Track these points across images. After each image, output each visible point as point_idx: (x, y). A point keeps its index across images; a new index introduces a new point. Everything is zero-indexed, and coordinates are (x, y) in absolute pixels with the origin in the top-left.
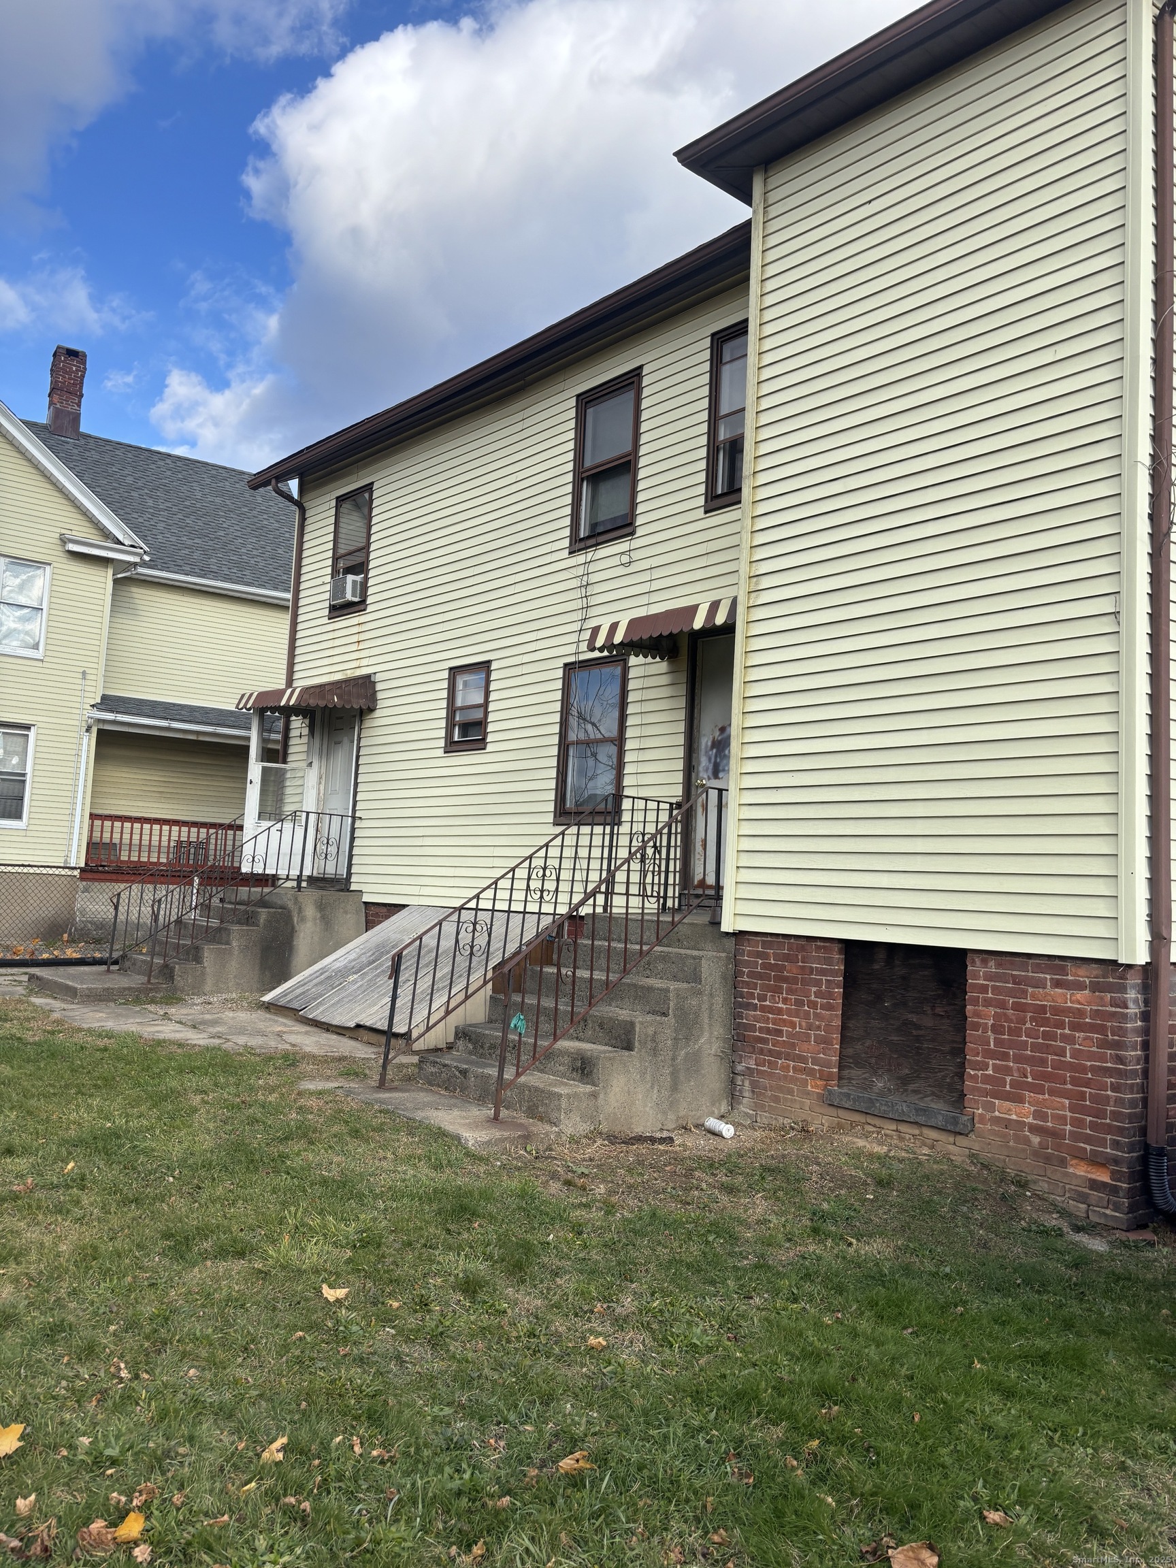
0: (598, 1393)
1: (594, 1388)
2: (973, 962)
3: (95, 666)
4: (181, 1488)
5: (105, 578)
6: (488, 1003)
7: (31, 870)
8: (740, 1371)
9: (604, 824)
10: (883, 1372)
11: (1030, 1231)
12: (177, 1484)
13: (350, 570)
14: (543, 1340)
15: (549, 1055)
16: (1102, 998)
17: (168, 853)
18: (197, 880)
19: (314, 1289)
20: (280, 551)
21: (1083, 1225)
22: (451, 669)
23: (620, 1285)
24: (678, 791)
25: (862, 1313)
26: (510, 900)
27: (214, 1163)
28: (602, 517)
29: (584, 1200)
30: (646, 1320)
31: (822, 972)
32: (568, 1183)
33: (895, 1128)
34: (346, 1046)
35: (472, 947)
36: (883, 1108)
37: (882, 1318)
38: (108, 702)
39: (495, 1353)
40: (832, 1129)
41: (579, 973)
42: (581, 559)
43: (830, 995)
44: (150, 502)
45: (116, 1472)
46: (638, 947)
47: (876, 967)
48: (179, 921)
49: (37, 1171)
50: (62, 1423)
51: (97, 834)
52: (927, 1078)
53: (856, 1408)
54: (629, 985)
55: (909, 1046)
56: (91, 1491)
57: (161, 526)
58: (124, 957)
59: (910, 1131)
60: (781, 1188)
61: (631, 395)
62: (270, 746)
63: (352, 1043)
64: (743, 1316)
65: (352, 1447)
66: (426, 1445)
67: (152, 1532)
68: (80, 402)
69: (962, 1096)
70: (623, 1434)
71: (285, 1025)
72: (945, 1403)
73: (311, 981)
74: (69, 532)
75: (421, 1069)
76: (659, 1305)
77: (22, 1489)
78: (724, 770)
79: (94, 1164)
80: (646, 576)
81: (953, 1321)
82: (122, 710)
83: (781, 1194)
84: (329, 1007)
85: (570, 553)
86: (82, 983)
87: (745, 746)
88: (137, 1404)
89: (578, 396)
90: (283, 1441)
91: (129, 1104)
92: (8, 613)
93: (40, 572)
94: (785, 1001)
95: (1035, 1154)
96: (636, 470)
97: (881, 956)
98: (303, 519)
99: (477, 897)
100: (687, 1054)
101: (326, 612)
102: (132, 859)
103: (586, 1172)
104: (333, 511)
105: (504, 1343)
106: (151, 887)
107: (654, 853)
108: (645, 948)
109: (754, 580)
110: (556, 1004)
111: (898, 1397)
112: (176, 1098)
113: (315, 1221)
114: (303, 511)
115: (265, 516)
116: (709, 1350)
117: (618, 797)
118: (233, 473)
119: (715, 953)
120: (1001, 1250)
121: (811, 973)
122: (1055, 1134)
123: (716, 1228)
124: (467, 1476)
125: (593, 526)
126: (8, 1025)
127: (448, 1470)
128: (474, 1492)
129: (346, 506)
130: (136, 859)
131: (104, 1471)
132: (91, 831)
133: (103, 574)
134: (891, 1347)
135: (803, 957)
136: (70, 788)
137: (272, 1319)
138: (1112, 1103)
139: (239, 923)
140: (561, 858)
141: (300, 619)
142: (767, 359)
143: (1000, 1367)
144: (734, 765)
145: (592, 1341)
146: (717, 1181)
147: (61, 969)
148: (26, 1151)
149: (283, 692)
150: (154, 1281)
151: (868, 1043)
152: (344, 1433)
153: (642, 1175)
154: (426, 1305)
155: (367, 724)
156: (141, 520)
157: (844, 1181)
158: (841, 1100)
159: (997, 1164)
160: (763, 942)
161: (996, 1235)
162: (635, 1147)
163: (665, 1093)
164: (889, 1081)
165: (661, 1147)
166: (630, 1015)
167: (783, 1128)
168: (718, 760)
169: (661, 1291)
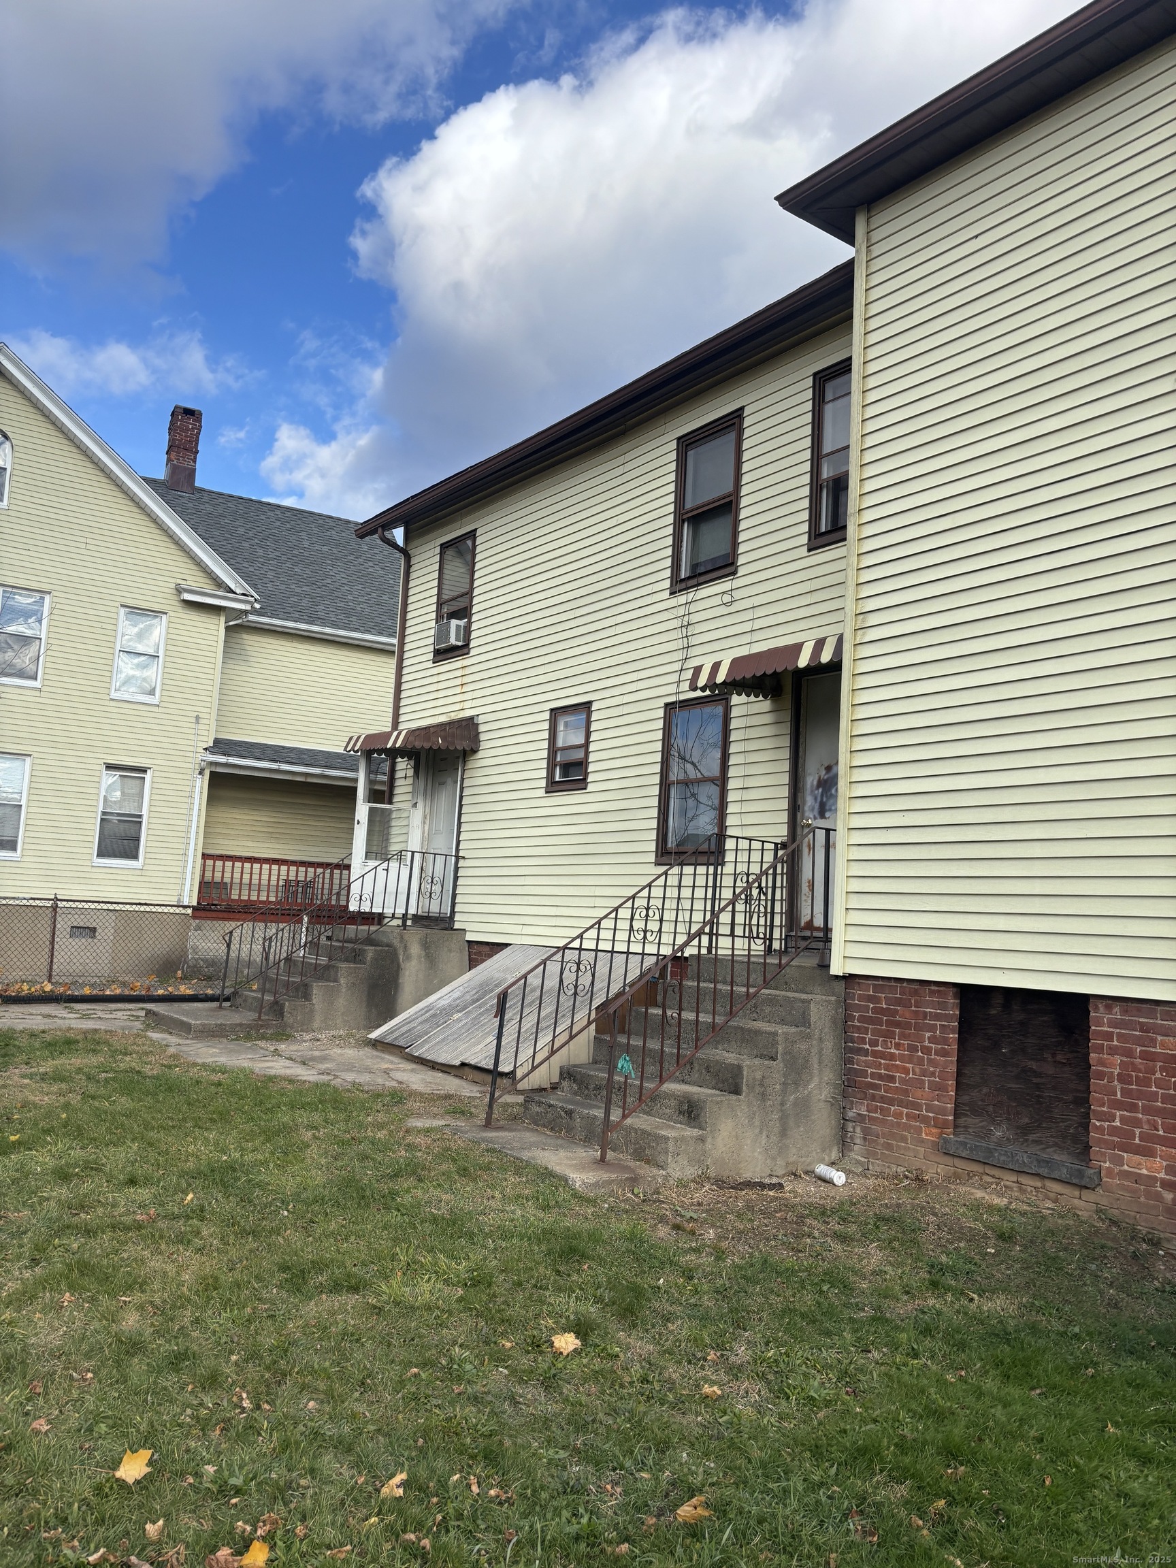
0: (714, 1443)
1: (711, 1437)
2: (1096, 1009)
3: (208, 710)
4: (304, 1519)
5: (217, 626)
6: (592, 1045)
7: (148, 909)
8: (860, 1427)
9: (708, 865)
10: (1011, 1433)
11: (1164, 1291)
12: (299, 1516)
13: (453, 615)
14: (657, 1386)
15: (655, 1097)
17: (277, 892)
18: (306, 919)
19: (427, 1326)
20: (385, 597)
22: (552, 710)
23: (734, 1334)
24: (783, 831)
25: (987, 1372)
26: (614, 940)
27: (327, 1198)
28: (702, 558)
29: (694, 1245)
30: (761, 1370)
31: (937, 1017)
32: (677, 1227)
33: (1015, 1179)
34: (451, 1084)
35: (576, 987)
36: (1002, 1158)
37: (1009, 1377)
38: (220, 746)
39: (608, 1397)
40: (947, 1178)
41: (685, 1015)
42: (682, 599)
43: (945, 1041)
44: (260, 552)
45: (240, 1501)
46: (744, 989)
47: (993, 1012)
48: (288, 959)
49: (158, 1201)
50: (188, 1451)
51: (208, 874)
52: (1049, 1128)
53: (983, 1469)
54: (736, 1028)
55: (1028, 1094)
56: (216, 1519)
57: (271, 574)
58: (235, 994)
59: (1032, 1183)
60: (896, 1239)
61: (732, 436)
62: (377, 787)
63: (457, 1081)
64: (861, 1370)
65: (469, 1486)
66: (542, 1488)
67: (276, 1562)
68: (195, 458)
69: (1087, 1148)
70: (742, 1486)
71: (392, 1062)
72: (1077, 1466)
73: (417, 1018)
74: (184, 582)
75: (526, 1108)
76: (775, 1354)
77: (150, 1514)
78: (830, 810)
79: (212, 1196)
80: (749, 615)
81: (1083, 1383)
82: (234, 753)
83: (896, 1244)
84: (435, 1045)
85: (671, 594)
86: (196, 1019)
87: (854, 785)
88: (259, 1434)
89: (679, 439)
90: (401, 1477)
91: (244, 1138)
92: (127, 661)
93: (156, 621)
94: (898, 1046)
95: (1168, 1210)
96: (738, 510)
97: (999, 1001)
98: (408, 566)
99: (581, 936)
100: (797, 1099)
101: (431, 656)
102: (242, 898)
103: (695, 1216)
104: (437, 558)
105: (617, 1387)
106: (262, 925)
107: (759, 893)
108: (752, 990)
109: (861, 617)
110: (662, 1046)
111: (1027, 1459)
112: (289, 1133)
113: (427, 1259)
114: (408, 558)
115: (370, 564)
116: (828, 1403)
117: (721, 837)
118: (340, 523)
119: (824, 997)
120: (1133, 1311)
121: (925, 1018)
123: (830, 1277)
124: (584, 1521)
125: (694, 567)
126: (128, 1059)
127: (566, 1514)
128: (592, 1537)
129: (450, 553)
130: (246, 898)
131: (229, 1500)
132: (204, 870)
133: (216, 622)
134: (1019, 1408)
135: (916, 1001)
136: (183, 829)
137: (387, 1355)
139: (346, 960)
140: (664, 898)
141: (405, 663)
142: (872, 397)
143: (1135, 1432)
144: (841, 803)
145: (707, 1389)
146: (830, 1229)
147: (176, 1005)
148: (148, 1181)
149: (389, 735)
150: (273, 1313)
151: (985, 1090)
152: (461, 1472)
153: (751, 1220)
154: (538, 1346)
155: (470, 765)
156: (251, 569)
157: (962, 1233)
158: (957, 1149)
159: (1127, 1220)
160: (875, 986)
161: (1128, 1295)
162: (744, 1192)
163: (774, 1139)
164: (1008, 1129)
165: (771, 1193)
166: (738, 1059)
167: (896, 1176)
168: (825, 799)
169: (776, 1340)
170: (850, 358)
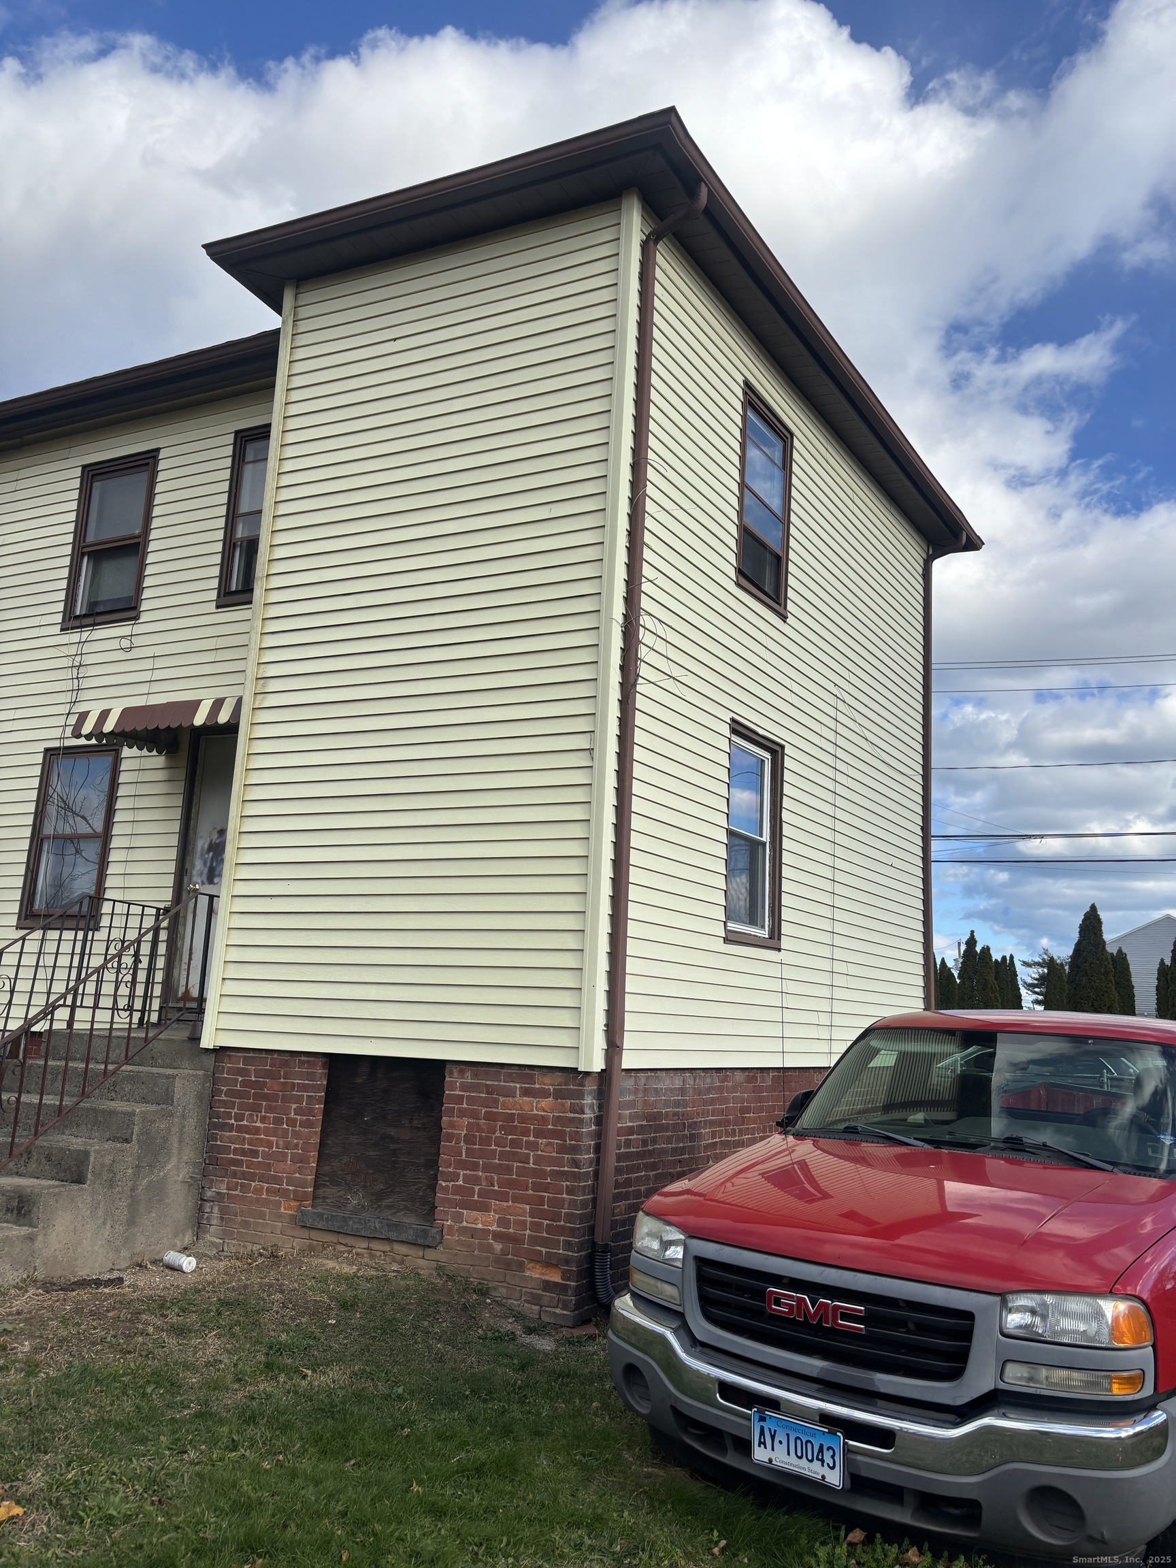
2: (451, 1073)
8: (159, 1538)
9: (77, 929)
10: (317, 1512)
11: (486, 1338)
16: (563, 1105)
21: (534, 1327)
23: (30, 1459)
24: (168, 895)
25: (305, 1451)
28: (102, 598)
30: (55, 1496)
31: (304, 1088)
33: (366, 1246)
36: (356, 1226)
37: (326, 1453)
40: (302, 1251)
41: (25, 1098)
42: (75, 637)
43: (310, 1112)
46: (102, 1067)
47: (359, 1081)
52: (401, 1192)
53: (282, 1557)
54: (88, 1109)
55: (385, 1161)
59: (381, 1248)
60: (238, 1323)
61: (145, 476)
64: (172, 1475)
69: (433, 1208)
72: (375, 1534)
76: (74, 1476)
78: (218, 875)
80: (148, 664)
81: (397, 1445)
83: (236, 1329)
85: (62, 630)
87: (242, 851)
89: (84, 467)
94: (263, 1119)
95: (497, 1261)
96: (145, 554)
97: (364, 1070)
100: (150, 1182)
103: (9, 1327)
108: (110, 1067)
109: (262, 682)
111: (328, 1537)
116: (127, 1519)
117: (97, 898)
119: (191, 1072)
120: (456, 1362)
121: (293, 1089)
122: (516, 1240)
123: (157, 1378)
125: (92, 605)
134: (329, 1484)
135: (286, 1073)
138: (566, 1206)
140: (18, 966)
142: (287, 466)
143: (437, 1486)
144: (228, 871)
146: (167, 1323)
151: (345, 1159)
153: (79, 1325)
157: (306, 1308)
158: (314, 1220)
159: (462, 1274)
160: (245, 1058)
161: (453, 1347)
162: (74, 1293)
163: (120, 1228)
164: (363, 1197)
165: (107, 1290)
166: (85, 1144)
167: (250, 1256)
168: (214, 864)
169: (80, 1458)
170: (269, 425)
